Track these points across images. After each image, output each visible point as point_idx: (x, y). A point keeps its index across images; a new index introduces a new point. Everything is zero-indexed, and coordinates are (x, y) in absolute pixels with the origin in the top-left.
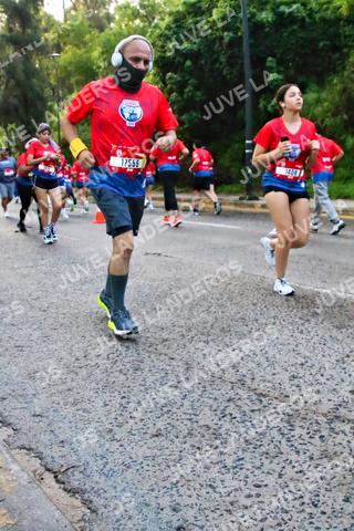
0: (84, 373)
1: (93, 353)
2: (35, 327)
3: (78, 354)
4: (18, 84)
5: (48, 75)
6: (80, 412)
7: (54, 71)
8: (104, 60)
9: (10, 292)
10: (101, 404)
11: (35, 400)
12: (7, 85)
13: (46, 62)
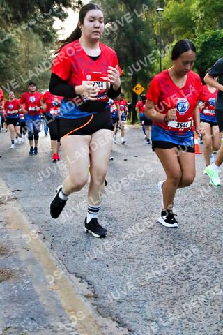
0: (187, 285)
1: (195, 268)
2: (143, 242)
3: (181, 268)
4: (128, 36)
5: (153, 27)
6: (185, 321)
7: (158, 24)
8: (202, 11)
9: (122, 211)
10: (204, 315)
11: (146, 306)
12: (118, 38)
13: (151, 16)
